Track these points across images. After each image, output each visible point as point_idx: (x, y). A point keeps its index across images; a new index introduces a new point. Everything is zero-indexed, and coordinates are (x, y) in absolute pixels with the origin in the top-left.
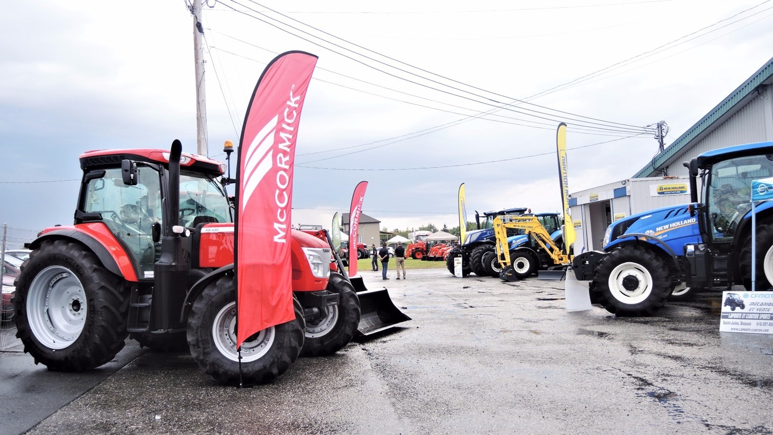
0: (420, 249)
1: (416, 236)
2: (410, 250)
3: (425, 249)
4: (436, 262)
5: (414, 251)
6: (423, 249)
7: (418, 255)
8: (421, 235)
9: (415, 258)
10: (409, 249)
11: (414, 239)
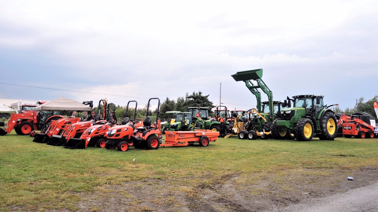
0: (28, 121)
1: (21, 105)
2: (14, 122)
3: (35, 122)
4: (68, 150)
5: (19, 123)
6: (32, 121)
7: (26, 129)
8: (28, 105)
9: (19, 132)
10: (12, 120)
11: (19, 109)
